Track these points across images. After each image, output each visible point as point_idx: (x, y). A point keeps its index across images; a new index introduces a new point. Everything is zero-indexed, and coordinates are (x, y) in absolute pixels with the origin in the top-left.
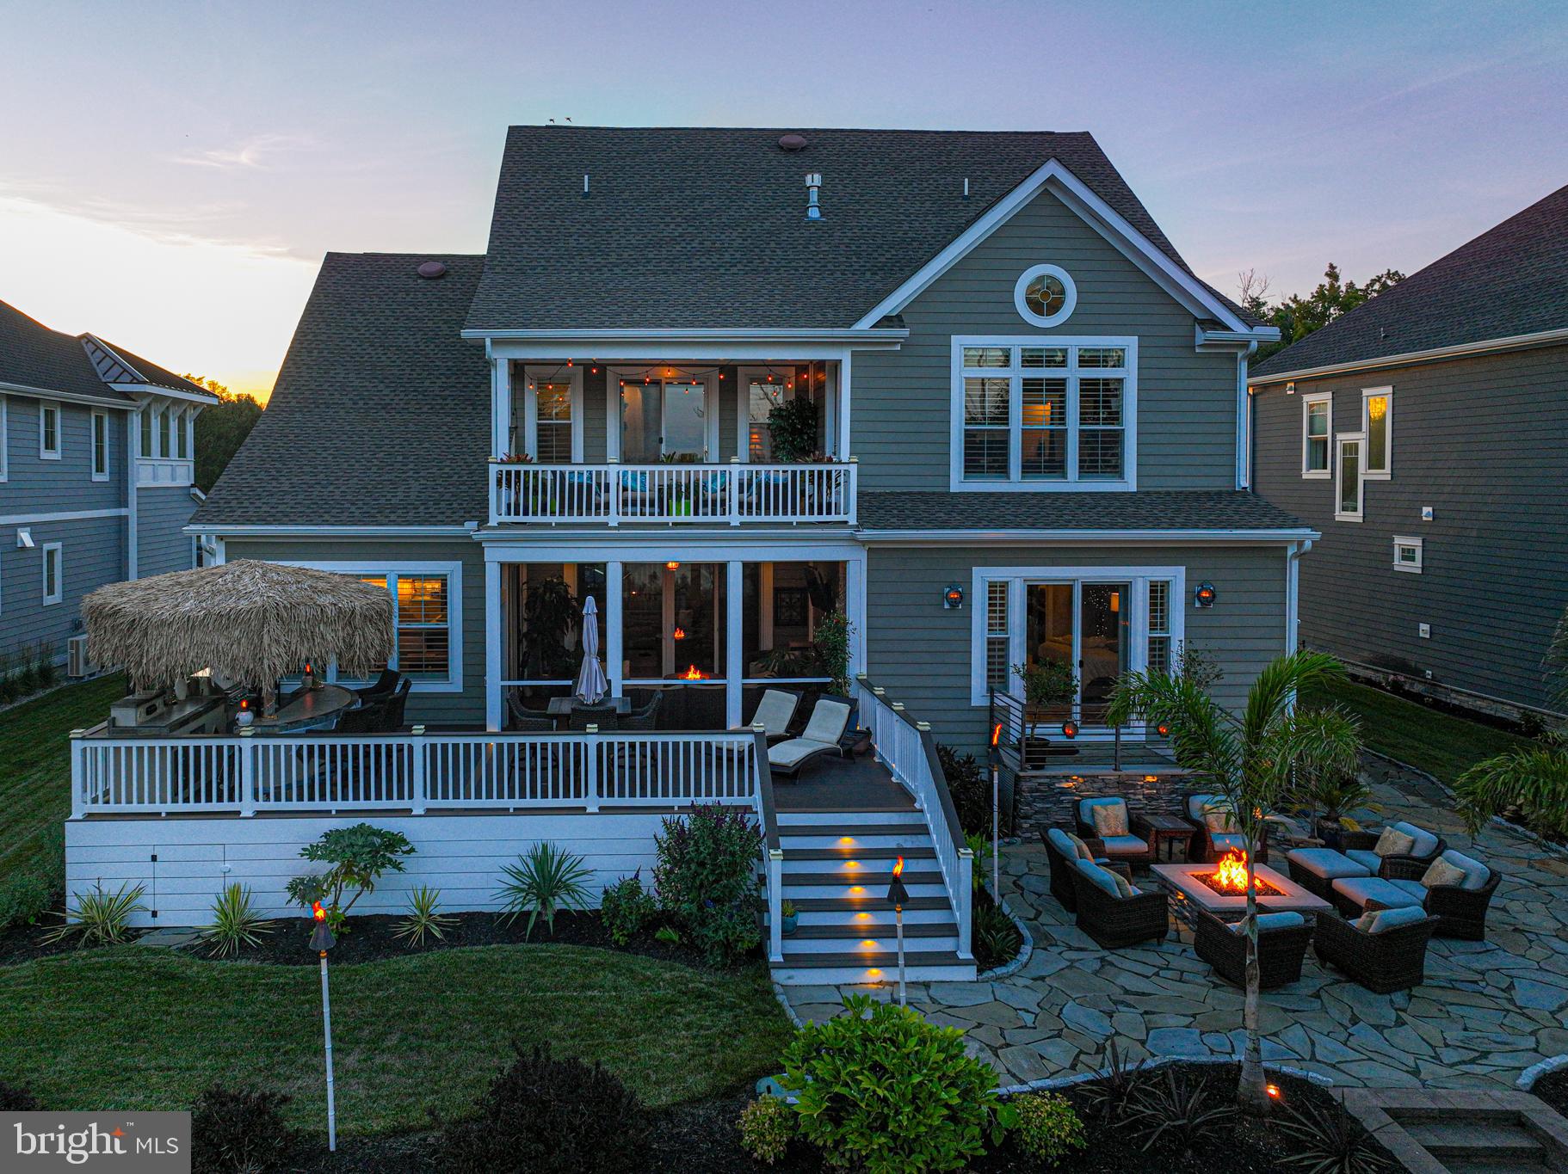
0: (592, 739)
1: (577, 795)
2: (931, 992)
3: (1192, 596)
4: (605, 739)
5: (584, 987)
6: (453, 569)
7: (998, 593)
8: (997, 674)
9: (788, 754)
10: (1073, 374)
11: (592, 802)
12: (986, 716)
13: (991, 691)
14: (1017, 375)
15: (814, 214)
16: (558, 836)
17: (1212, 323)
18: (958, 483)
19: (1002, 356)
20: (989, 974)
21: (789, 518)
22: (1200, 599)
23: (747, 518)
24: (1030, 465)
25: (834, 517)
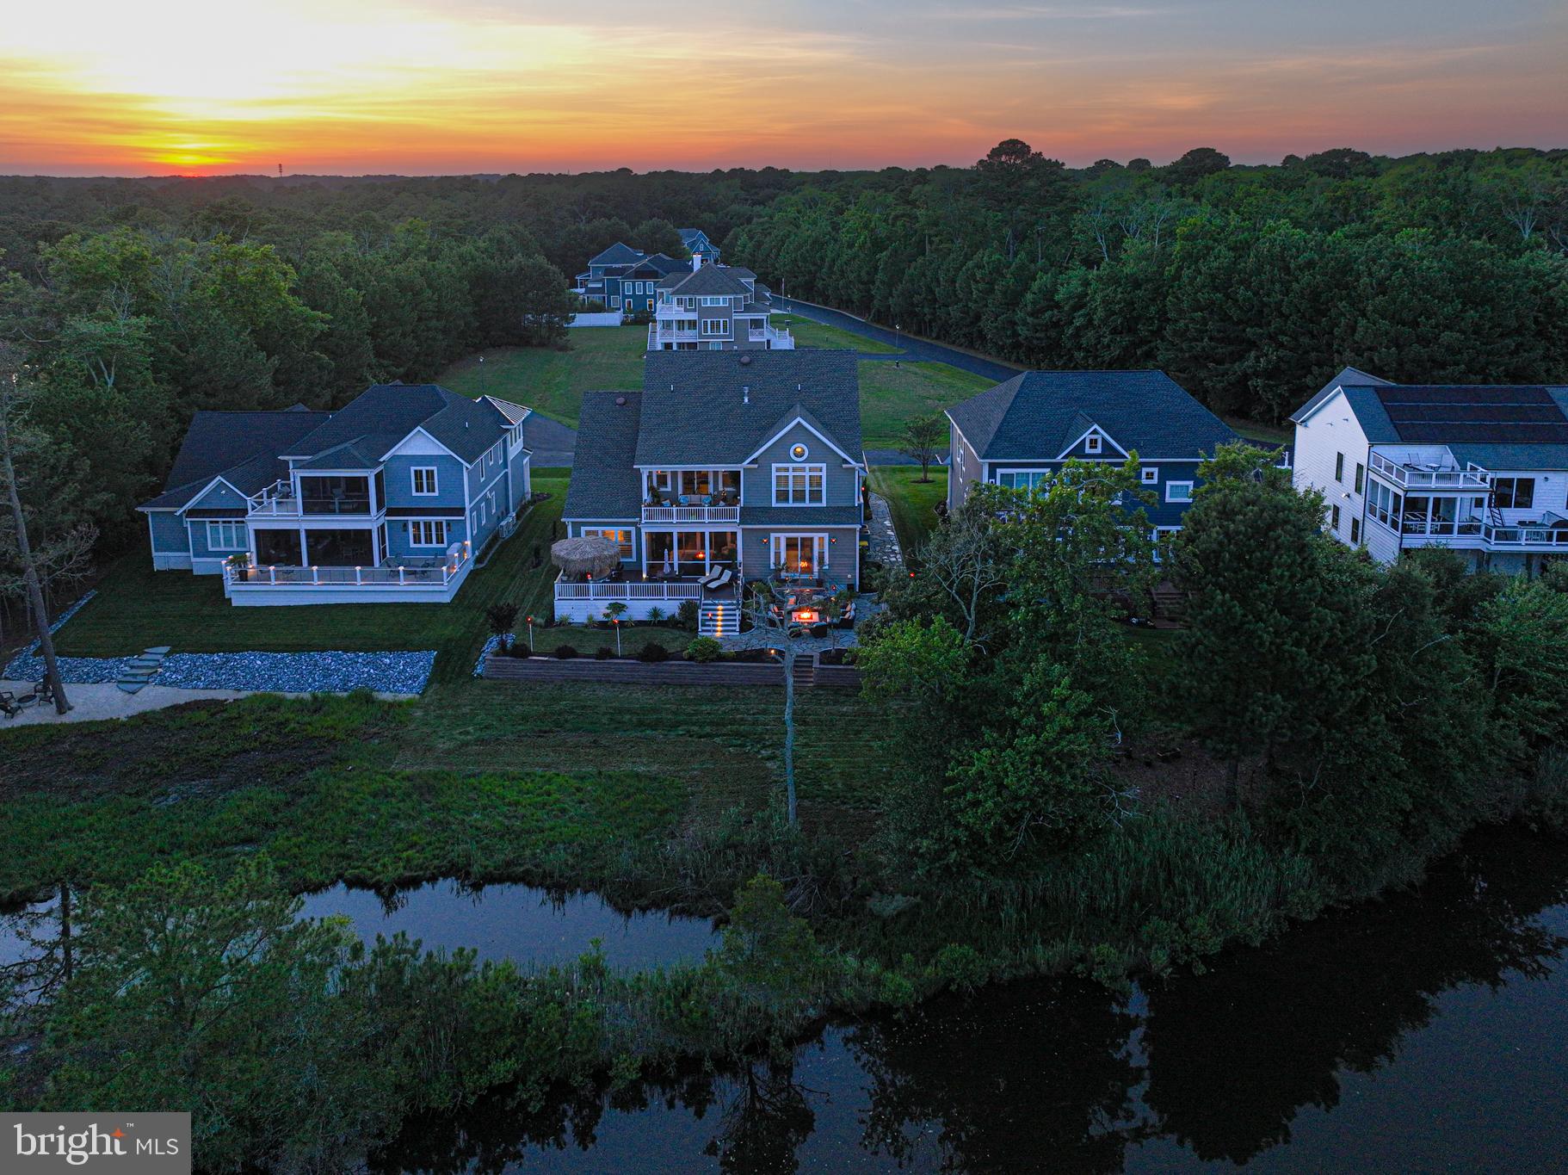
0: (665, 584)
1: (662, 596)
2: (727, 636)
3: (830, 541)
4: (668, 586)
5: (661, 634)
6: (633, 529)
7: (778, 539)
9: (713, 585)
10: (807, 474)
11: (665, 597)
12: (775, 571)
13: (776, 565)
14: (791, 474)
15: (746, 400)
16: (658, 604)
17: (846, 462)
18: (774, 504)
19: (787, 470)
20: (742, 634)
21: (721, 520)
22: (832, 541)
23: (710, 520)
24: (795, 499)
25: (733, 520)
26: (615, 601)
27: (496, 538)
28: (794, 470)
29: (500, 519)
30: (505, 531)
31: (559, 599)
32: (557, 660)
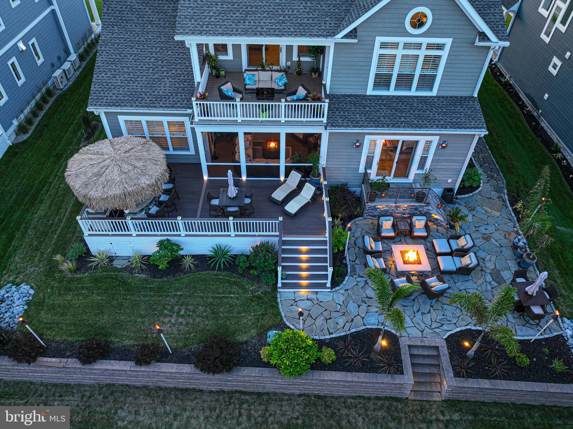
0: (231, 221)
1: (228, 232)
2: (318, 296)
3: (439, 145)
4: (235, 221)
5: (230, 293)
6: (186, 119)
7: (372, 145)
8: (369, 165)
10: (423, 53)
11: (232, 234)
12: (363, 175)
13: (366, 169)
14: (399, 52)
16: (223, 241)
17: (483, 37)
18: (370, 91)
19: (395, 46)
20: (334, 290)
21: (302, 119)
22: (442, 146)
23: (287, 119)
24: (398, 86)
25: (318, 119)
26: (166, 238)
27: (49, 93)
28: (407, 46)
29: (54, 68)
30: (62, 82)
31: (90, 235)
32: (79, 365)
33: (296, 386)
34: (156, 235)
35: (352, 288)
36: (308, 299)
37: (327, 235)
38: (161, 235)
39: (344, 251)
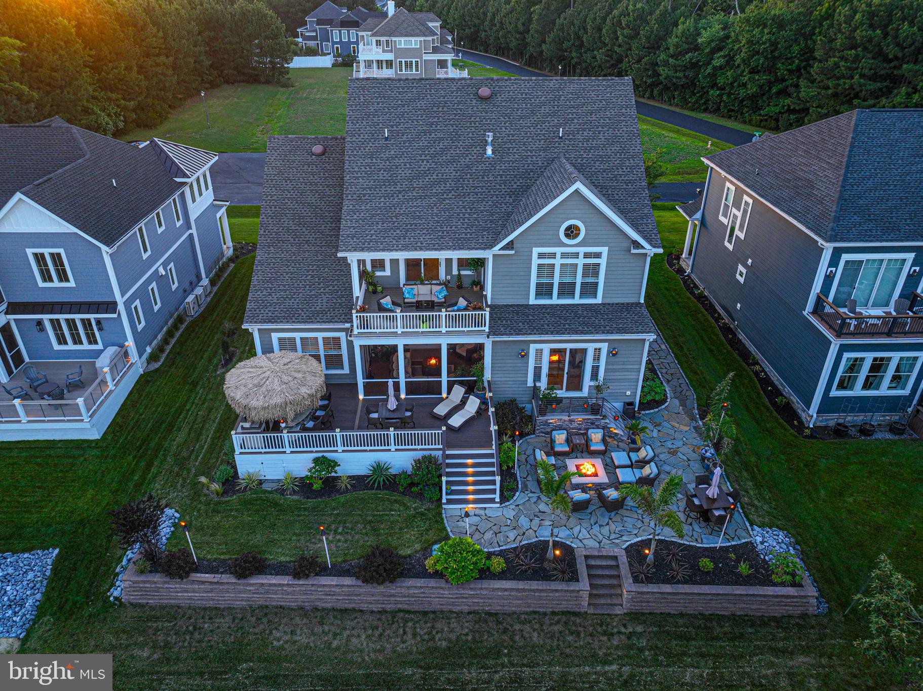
0: (392, 432)
1: (388, 445)
2: (486, 511)
3: (609, 352)
4: (396, 432)
5: (391, 510)
6: (342, 337)
7: (539, 352)
8: (537, 377)
9: (455, 421)
10: (581, 262)
11: (393, 448)
12: (532, 389)
13: (534, 381)
14: (558, 262)
15: (489, 151)
16: (383, 457)
17: (637, 245)
18: (533, 301)
19: (553, 256)
20: (503, 505)
21: (464, 329)
22: (612, 354)
23: (448, 329)
24: (561, 294)
25: (480, 329)
26: (322, 454)
27: (180, 320)
29: (186, 293)
30: (193, 308)
31: (241, 453)
32: (234, 580)
33: (464, 600)
34: (312, 452)
35: (524, 504)
36: (475, 515)
37: (494, 447)
38: (317, 452)
39: (513, 467)
